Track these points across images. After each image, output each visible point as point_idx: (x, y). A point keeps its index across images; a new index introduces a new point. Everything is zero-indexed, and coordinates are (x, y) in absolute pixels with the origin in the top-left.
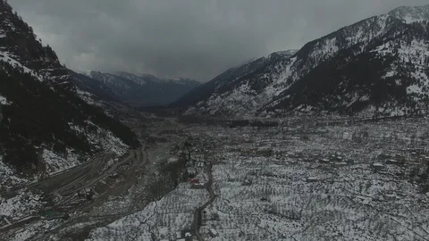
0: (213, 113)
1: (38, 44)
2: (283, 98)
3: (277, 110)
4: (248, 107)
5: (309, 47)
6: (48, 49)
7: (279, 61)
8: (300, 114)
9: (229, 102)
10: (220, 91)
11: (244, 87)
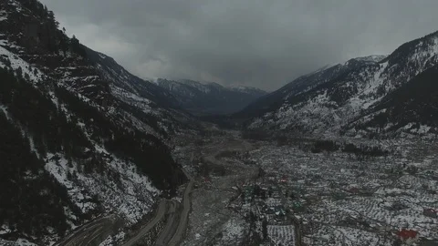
0: (284, 127)
1: (61, 35)
2: (378, 113)
3: (369, 128)
4: (328, 123)
5: (407, 49)
6: (75, 41)
7: (365, 67)
8: (411, 136)
9: (303, 115)
10: (292, 101)
11: (322, 98)
